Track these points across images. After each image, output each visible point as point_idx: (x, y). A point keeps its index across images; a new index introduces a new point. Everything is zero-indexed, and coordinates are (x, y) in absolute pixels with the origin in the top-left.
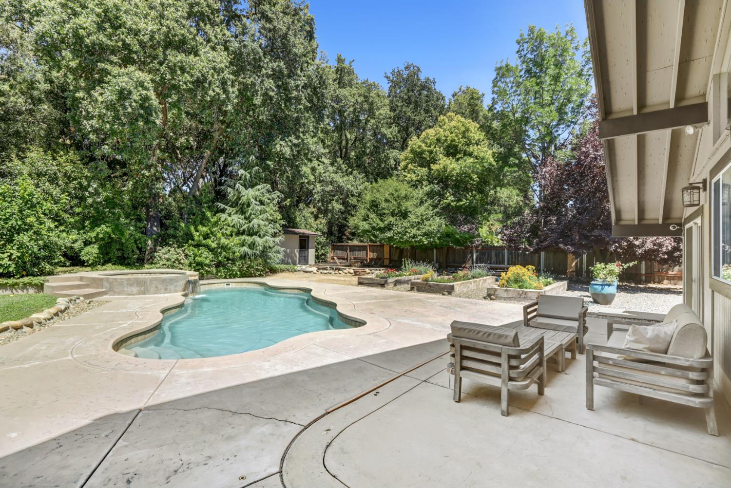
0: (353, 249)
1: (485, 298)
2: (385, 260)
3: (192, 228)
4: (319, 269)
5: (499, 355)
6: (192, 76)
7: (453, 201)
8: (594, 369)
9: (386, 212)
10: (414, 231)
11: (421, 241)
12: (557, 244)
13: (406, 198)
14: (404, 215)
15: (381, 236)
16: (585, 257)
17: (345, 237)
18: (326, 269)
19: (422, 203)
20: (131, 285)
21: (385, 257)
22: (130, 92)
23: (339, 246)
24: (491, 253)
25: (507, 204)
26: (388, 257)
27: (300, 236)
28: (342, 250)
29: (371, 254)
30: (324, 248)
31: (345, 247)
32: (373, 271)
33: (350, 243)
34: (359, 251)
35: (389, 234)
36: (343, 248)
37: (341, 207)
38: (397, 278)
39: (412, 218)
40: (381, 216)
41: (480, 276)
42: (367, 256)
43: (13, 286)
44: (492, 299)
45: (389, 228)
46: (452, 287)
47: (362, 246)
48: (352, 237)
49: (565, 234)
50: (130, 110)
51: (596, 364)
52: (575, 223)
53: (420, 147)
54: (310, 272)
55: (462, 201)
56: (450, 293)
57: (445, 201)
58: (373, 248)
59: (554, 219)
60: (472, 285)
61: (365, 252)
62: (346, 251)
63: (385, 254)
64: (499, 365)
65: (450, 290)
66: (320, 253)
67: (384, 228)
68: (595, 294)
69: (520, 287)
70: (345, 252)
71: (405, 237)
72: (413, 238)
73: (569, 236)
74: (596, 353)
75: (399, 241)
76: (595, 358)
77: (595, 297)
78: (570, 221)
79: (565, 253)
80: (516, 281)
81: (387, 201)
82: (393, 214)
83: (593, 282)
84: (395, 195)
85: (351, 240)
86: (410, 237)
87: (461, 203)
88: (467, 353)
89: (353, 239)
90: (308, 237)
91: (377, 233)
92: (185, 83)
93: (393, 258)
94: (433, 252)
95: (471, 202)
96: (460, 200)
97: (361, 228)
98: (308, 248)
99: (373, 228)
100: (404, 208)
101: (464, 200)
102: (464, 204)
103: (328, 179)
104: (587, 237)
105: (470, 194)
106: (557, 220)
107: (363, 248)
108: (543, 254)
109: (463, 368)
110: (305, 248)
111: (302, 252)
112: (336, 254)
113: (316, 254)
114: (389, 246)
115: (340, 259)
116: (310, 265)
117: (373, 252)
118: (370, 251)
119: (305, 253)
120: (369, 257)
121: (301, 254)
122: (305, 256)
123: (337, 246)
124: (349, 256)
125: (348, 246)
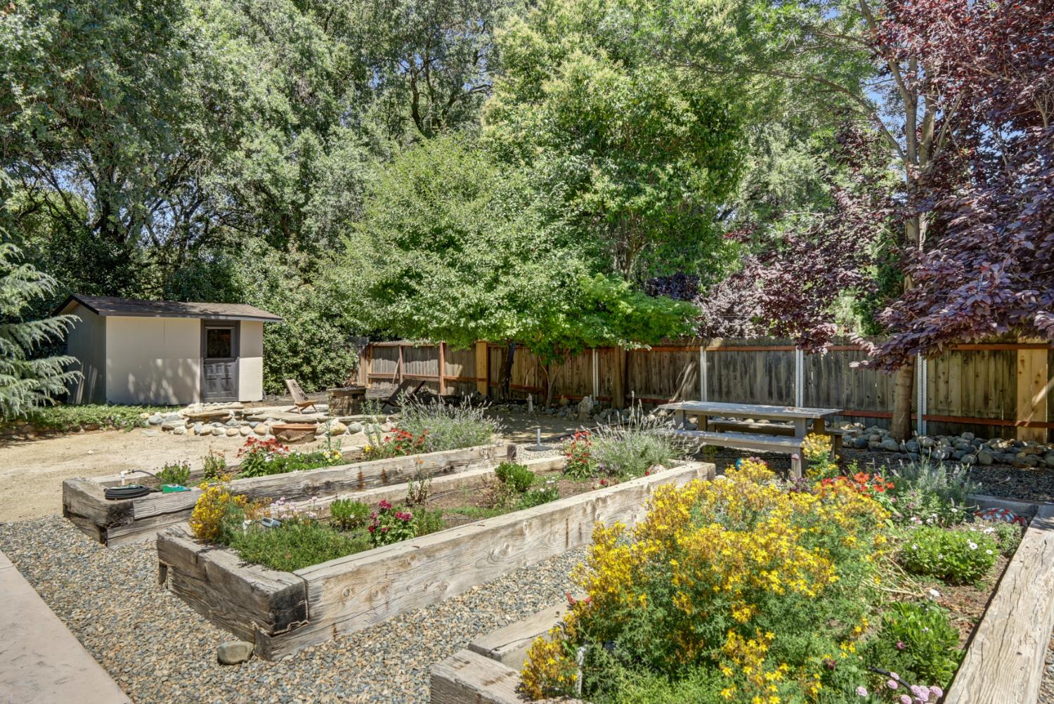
0: (409, 354)
2: (479, 384)
21: (479, 376)
23: (383, 347)
24: (753, 359)
26: (485, 375)
27: (204, 323)
28: (390, 358)
30: (333, 355)
31: (394, 351)
32: (355, 425)
34: (424, 359)
36: (389, 354)
47: (431, 348)
53: (526, 41)
58: (452, 354)
61: (435, 362)
62: (396, 360)
63: (477, 366)
66: (320, 368)
70: (393, 363)
90: (237, 324)
94: (590, 359)
95: (674, 196)
98: (237, 355)
102: (650, 205)
105: (669, 167)
107: (433, 352)
110: (229, 356)
111: (214, 366)
112: (377, 369)
113: (271, 367)
114: (485, 345)
115: (384, 380)
116: (243, 402)
117: (453, 362)
118: (446, 360)
119: (227, 371)
120: (443, 375)
121: (212, 372)
122: (227, 378)
123: (380, 347)
124: (402, 374)
125: (403, 347)
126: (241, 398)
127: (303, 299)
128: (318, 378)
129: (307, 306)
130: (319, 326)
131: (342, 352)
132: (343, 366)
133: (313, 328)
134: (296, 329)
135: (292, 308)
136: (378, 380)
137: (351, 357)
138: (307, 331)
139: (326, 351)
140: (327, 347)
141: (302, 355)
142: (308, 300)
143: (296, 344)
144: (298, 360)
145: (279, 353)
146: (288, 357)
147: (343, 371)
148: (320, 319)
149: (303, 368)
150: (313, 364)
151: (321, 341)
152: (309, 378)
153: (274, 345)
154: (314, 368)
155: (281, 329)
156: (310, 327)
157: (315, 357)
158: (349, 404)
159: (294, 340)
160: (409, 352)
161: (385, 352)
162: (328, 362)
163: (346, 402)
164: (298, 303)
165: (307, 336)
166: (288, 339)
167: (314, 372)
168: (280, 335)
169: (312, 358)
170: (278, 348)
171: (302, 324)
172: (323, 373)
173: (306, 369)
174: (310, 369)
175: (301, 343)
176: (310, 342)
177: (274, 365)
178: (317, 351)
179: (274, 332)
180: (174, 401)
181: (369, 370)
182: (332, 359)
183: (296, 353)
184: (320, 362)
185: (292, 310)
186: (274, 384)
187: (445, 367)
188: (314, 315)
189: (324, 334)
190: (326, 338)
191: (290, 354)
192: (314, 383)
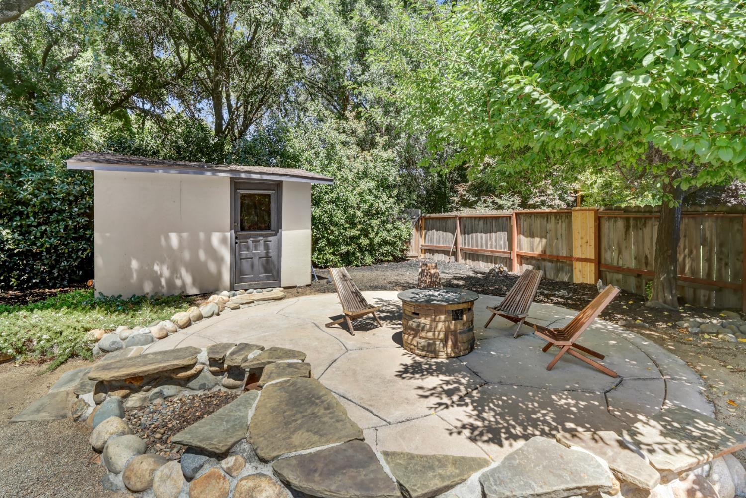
0: (473, 225)
2: (578, 266)
17: (456, 199)
21: (577, 254)
23: (437, 218)
26: (591, 254)
27: (236, 185)
28: (445, 230)
29: (525, 240)
30: (389, 226)
31: (450, 222)
33: (467, 212)
34: (488, 231)
36: (444, 225)
42: (511, 247)
47: (497, 218)
48: (473, 199)
58: (531, 224)
61: (503, 235)
62: (454, 231)
63: (577, 242)
66: (377, 240)
70: (450, 234)
89: (476, 202)
90: (279, 187)
93: (609, 257)
98: (279, 226)
107: (501, 224)
110: (268, 228)
111: (250, 241)
112: (431, 240)
113: (328, 239)
114: (592, 214)
115: (438, 252)
116: (285, 288)
117: (531, 235)
118: (519, 233)
119: (267, 247)
120: (516, 250)
121: (248, 249)
122: (267, 257)
123: (433, 218)
124: (459, 246)
125: (460, 218)
126: (285, 282)
127: (361, 168)
128: (375, 250)
129: (365, 175)
130: (376, 197)
131: (399, 224)
132: (400, 239)
133: (370, 198)
134: (353, 200)
135: (350, 176)
136: (432, 251)
137: (406, 228)
138: (365, 202)
139: (383, 222)
140: (383, 218)
141: (359, 227)
142: (366, 168)
143: (354, 215)
144: (354, 232)
145: (336, 225)
146: (345, 229)
147: (399, 243)
148: (378, 189)
149: (360, 241)
150: (371, 236)
151: (378, 213)
152: (367, 250)
153: (331, 216)
154: (371, 240)
155: (338, 198)
156: (367, 197)
157: (372, 228)
158: (447, 332)
159: (351, 211)
160: (467, 223)
161: (438, 223)
162: (385, 234)
163: (440, 326)
164: (356, 171)
165: (365, 207)
166: (345, 211)
167: (371, 244)
168: (337, 205)
169: (370, 230)
170: (335, 219)
171: (360, 194)
172: (380, 245)
173: (364, 241)
174: (367, 241)
175: (359, 213)
176: (367, 213)
177: (331, 237)
178: (375, 222)
179: (331, 202)
180: (193, 291)
181: (422, 241)
182: (388, 231)
183: (353, 225)
184: (377, 234)
185: (349, 178)
186: (331, 257)
187: (519, 241)
188: (372, 184)
189: (381, 204)
190: (384, 208)
191: (347, 225)
192: (372, 255)
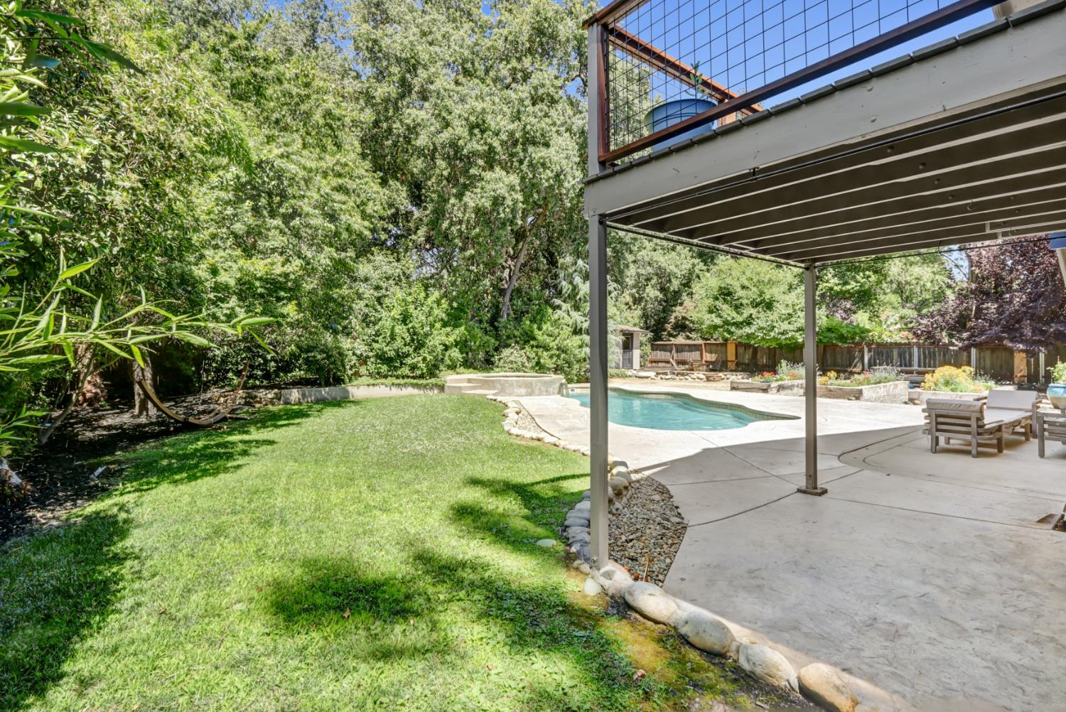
0: (680, 348)
1: (906, 403)
2: (729, 363)
3: (535, 326)
4: (658, 374)
5: (969, 419)
6: (552, 171)
7: (837, 285)
8: (1045, 430)
9: (745, 301)
10: (785, 326)
11: (793, 338)
12: (1001, 339)
13: (771, 283)
14: (769, 306)
15: (739, 332)
16: (1042, 357)
18: (665, 374)
19: (791, 288)
20: (520, 387)
21: (730, 359)
22: (504, 198)
23: (659, 345)
24: (891, 350)
25: (902, 279)
26: (733, 359)
27: (624, 334)
28: (665, 350)
29: (708, 355)
31: (668, 347)
33: (673, 341)
34: (690, 351)
35: (747, 330)
37: (658, 293)
38: (780, 383)
39: (780, 309)
40: (738, 308)
41: (886, 380)
42: (702, 358)
43: (425, 386)
44: (915, 404)
45: (748, 322)
46: (860, 392)
47: (695, 345)
49: (1012, 327)
50: (502, 215)
51: (1046, 426)
52: (1025, 313)
54: (647, 377)
55: (849, 284)
56: (858, 398)
57: (825, 284)
58: (711, 348)
59: (992, 307)
60: (881, 390)
61: (698, 353)
62: (671, 352)
63: (729, 355)
64: (969, 426)
65: (858, 395)
67: (742, 323)
68: (1055, 398)
69: (952, 390)
71: (772, 334)
72: (782, 334)
73: (1017, 330)
74: (1045, 419)
75: (763, 339)
76: (1045, 422)
77: (1055, 402)
78: (1017, 311)
79: (1011, 351)
80: (947, 383)
81: (743, 287)
82: (755, 305)
83: (1052, 385)
84: (755, 280)
85: (674, 336)
86: (779, 333)
87: (848, 287)
88: (941, 420)
89: (677, 335)
90: (632, 334)
91: (733, 329)
92: (547, 180)
93: (741, 360)
95: (862, 285)
96: (846, 283)
97: (708, 322)
98: (632, 349)
99: (726, 323)
100: (768, 297)
101: (852, 283)
102: (852, 289)
103: (647, 259)
104: (1043, 333)
106: (997, 309)
107: (697, 348)
108: (973, 351)
109: (938, 430)
